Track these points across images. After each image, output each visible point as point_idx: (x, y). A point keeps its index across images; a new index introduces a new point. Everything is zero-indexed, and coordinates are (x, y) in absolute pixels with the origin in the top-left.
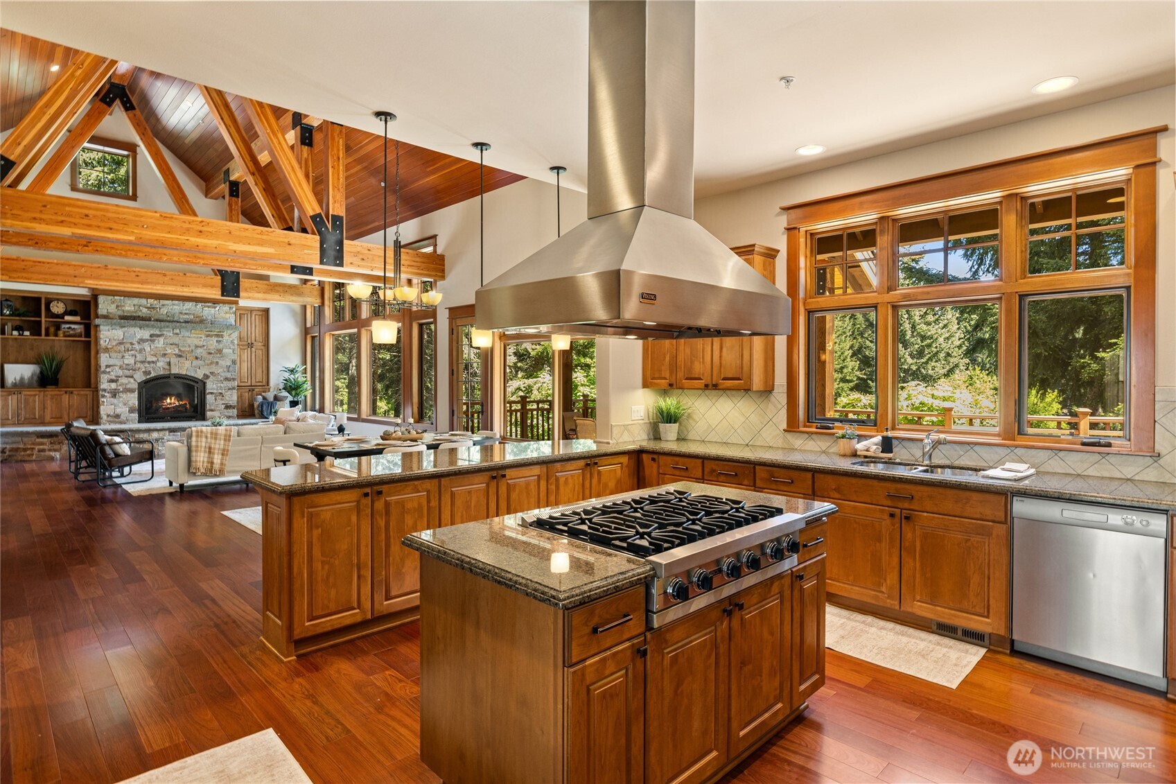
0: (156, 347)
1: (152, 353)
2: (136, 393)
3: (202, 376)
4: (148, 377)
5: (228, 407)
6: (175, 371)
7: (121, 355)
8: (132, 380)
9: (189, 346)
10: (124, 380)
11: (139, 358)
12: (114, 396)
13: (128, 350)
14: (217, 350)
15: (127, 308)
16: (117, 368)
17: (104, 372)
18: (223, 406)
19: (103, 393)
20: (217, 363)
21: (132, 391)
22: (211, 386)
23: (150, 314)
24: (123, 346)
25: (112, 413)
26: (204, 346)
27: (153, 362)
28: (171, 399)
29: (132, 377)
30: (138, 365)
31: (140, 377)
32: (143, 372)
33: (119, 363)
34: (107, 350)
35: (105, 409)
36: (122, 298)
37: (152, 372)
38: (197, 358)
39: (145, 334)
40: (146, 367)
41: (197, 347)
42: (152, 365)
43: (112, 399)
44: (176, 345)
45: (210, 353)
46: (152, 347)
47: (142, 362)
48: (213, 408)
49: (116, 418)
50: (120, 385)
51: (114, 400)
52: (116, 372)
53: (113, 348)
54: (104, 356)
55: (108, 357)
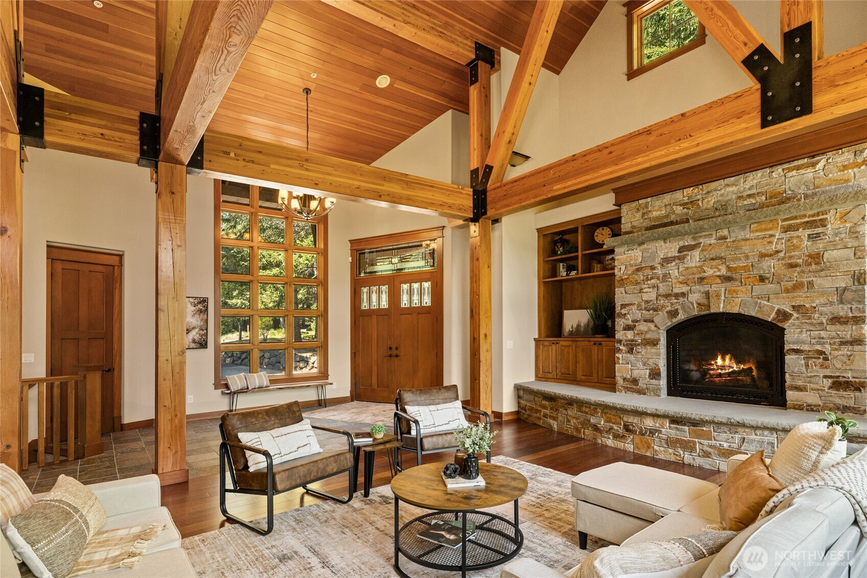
0: (687, 268)
1: (682, 278)
2: (664, 346)
3: (773, 315)
4: (674, 320)
6: (720, 307)
7: (638, 287)
8: (652, 326)
9: (747, 257)
10: (642, 327)
11: (663, 289)
12: (631, 351)
13: (647, 279)
14: (810, 256)
15: (655, 214)
16: (634, 308)
17: (620, 315)
19: (620, 346)
20: (811, 284)
21: (655, 343)
22: (794, 335)
23: (687, 214)
24: (640, 273)
25: (629, 377)
26: (778, 252)
27: (683, 295)
28: (723, 359)
29: (653, 321)
30: (662, 301)
31: (664, 322)
32: (668, 312)
34: (622, 282)
35: (620, 371)
36: (649, 199)
37: (680, 312)
38: (762, 279)
39: (670, 248)
40: (672, 304)
41: (763, 256)
42: (681, 299)
43: (628, 355)
44: (721, 258)
45: (793, 266)
48: (800, 383)
49: (633, 385)
50: (638, 334)
51: (632, 358)
52: (633, 314)
53: (628, 278)
54: (619, 292)
55: (623, 292)
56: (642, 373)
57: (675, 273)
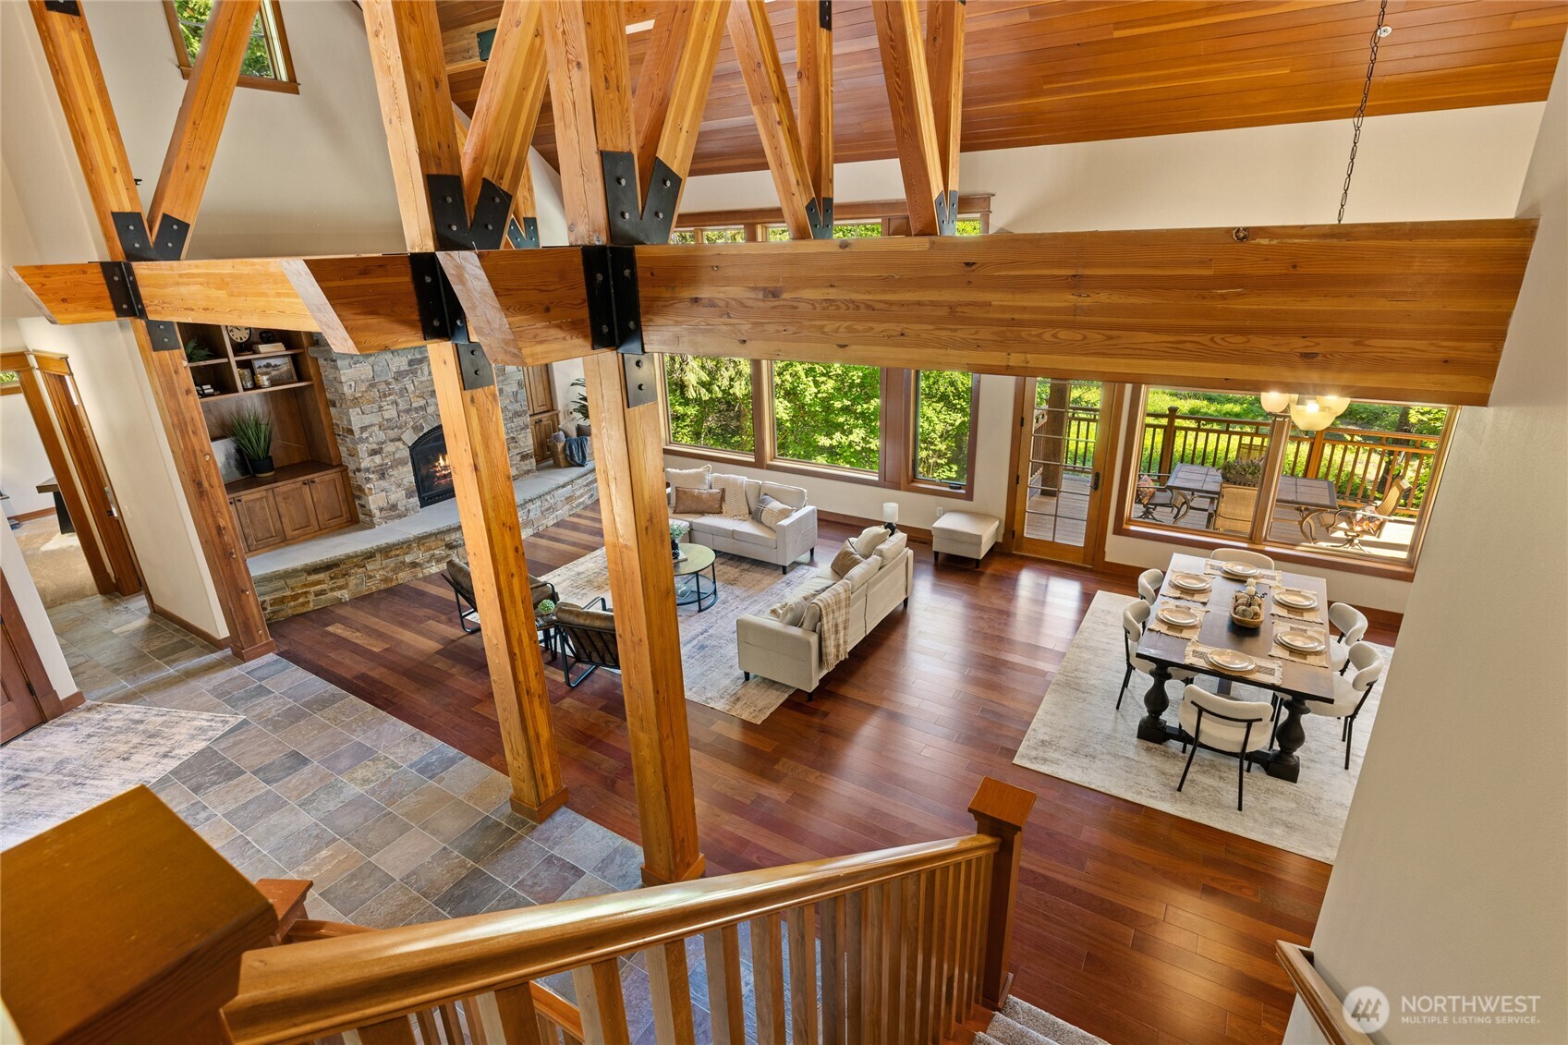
0: (422, 382)
1: (417, 392)
2: (410, 464)
5: (524, 457)
7: (376, 406)
8: (399, 444)
10: (389, 448)
11: (402, 405)
12: (383, 476)
13: (385, 396)
16: (376, 428)
17: (361, 440)
18: (519, 458)
19: (367, 475)
21: (401, 462)
24: (376, 390)
25: (385, 505)
27: (421, 408)
29: (400, 439)
30: (404, 417)
31: (410, 437)
32: (413, 428)
33: (376, 419)
34: (356, 401)
35: (375, 501)
37: (424, 425)
40: (414, 419)
43: (381, 482)
46: (416, 384)
47: (408, 411)
49: (392, 511)
50: (386, 456)
51: (383, 484)
52: (376, 436)
53: (363, 396)
54: (354, 413)
55: (360, 412)
56: (397, 496)
57: (411, 388)
